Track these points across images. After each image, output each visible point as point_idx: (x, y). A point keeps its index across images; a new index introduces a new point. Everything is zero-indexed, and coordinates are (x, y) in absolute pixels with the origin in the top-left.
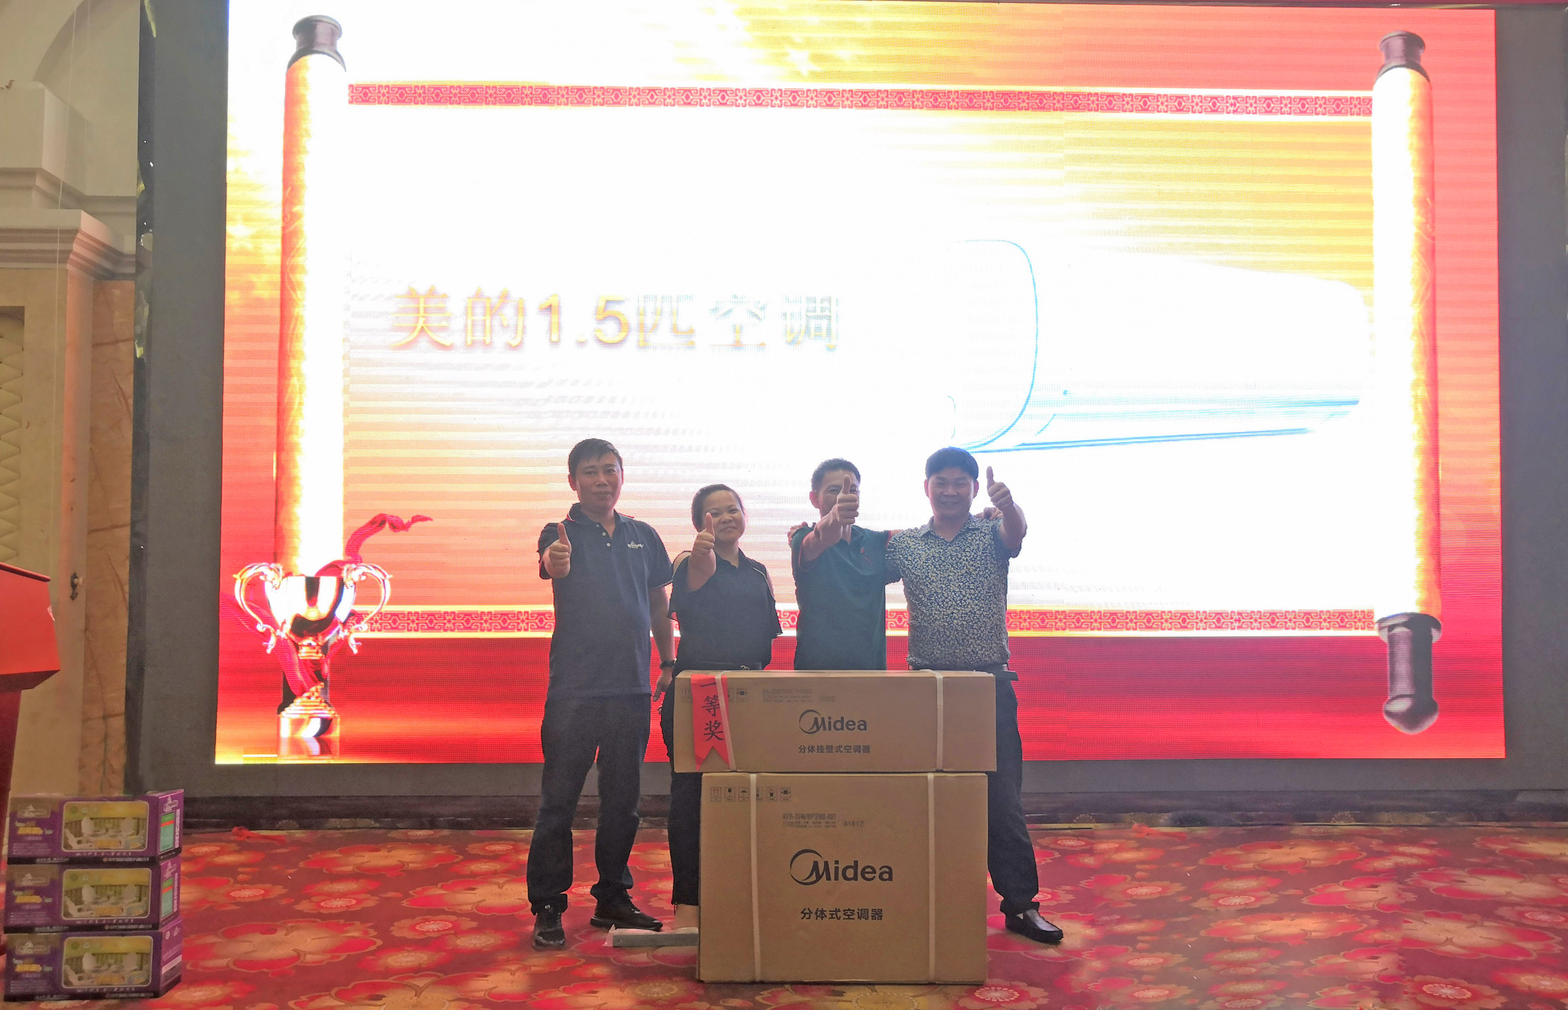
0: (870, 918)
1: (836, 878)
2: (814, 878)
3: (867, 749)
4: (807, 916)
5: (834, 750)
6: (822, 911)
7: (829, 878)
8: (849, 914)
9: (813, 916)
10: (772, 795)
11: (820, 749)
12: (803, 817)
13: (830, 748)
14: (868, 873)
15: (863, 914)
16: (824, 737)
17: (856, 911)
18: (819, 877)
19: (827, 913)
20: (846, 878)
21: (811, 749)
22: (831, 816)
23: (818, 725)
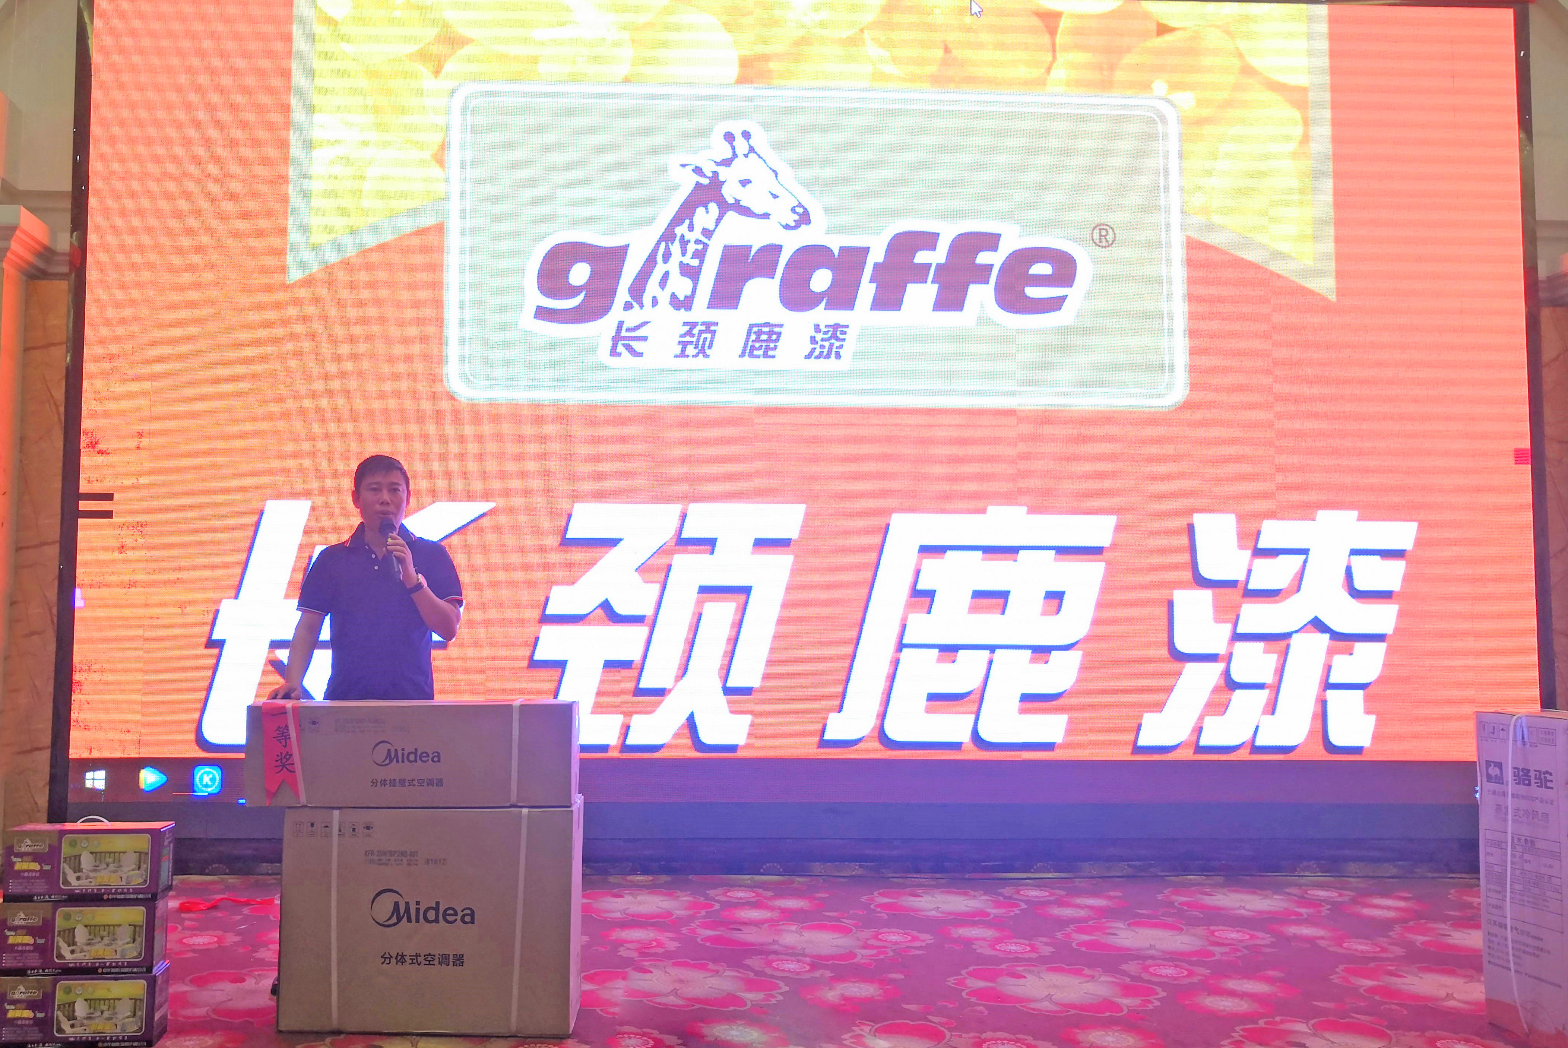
0: (451, 963)
1: (417, 921)
2: (394, 920)
3: (440, 783)
4: (388, 961)
5: (407, 784)
6: (403, 956)
7: (409, 921)
8: (429, 959)
9: (393, 961)
10: (354, 830)
11: (393, 783)
12: (385, 854)
13: (402, 782)
14: (449, 915)
15: (444, 959)
16: (396, 771)
17: (437, 956)
18: (399, 919)
19: (407, 958)
20: (427, 920)
21: (384, 782)
22: (413, 854)
23: (392, 757)
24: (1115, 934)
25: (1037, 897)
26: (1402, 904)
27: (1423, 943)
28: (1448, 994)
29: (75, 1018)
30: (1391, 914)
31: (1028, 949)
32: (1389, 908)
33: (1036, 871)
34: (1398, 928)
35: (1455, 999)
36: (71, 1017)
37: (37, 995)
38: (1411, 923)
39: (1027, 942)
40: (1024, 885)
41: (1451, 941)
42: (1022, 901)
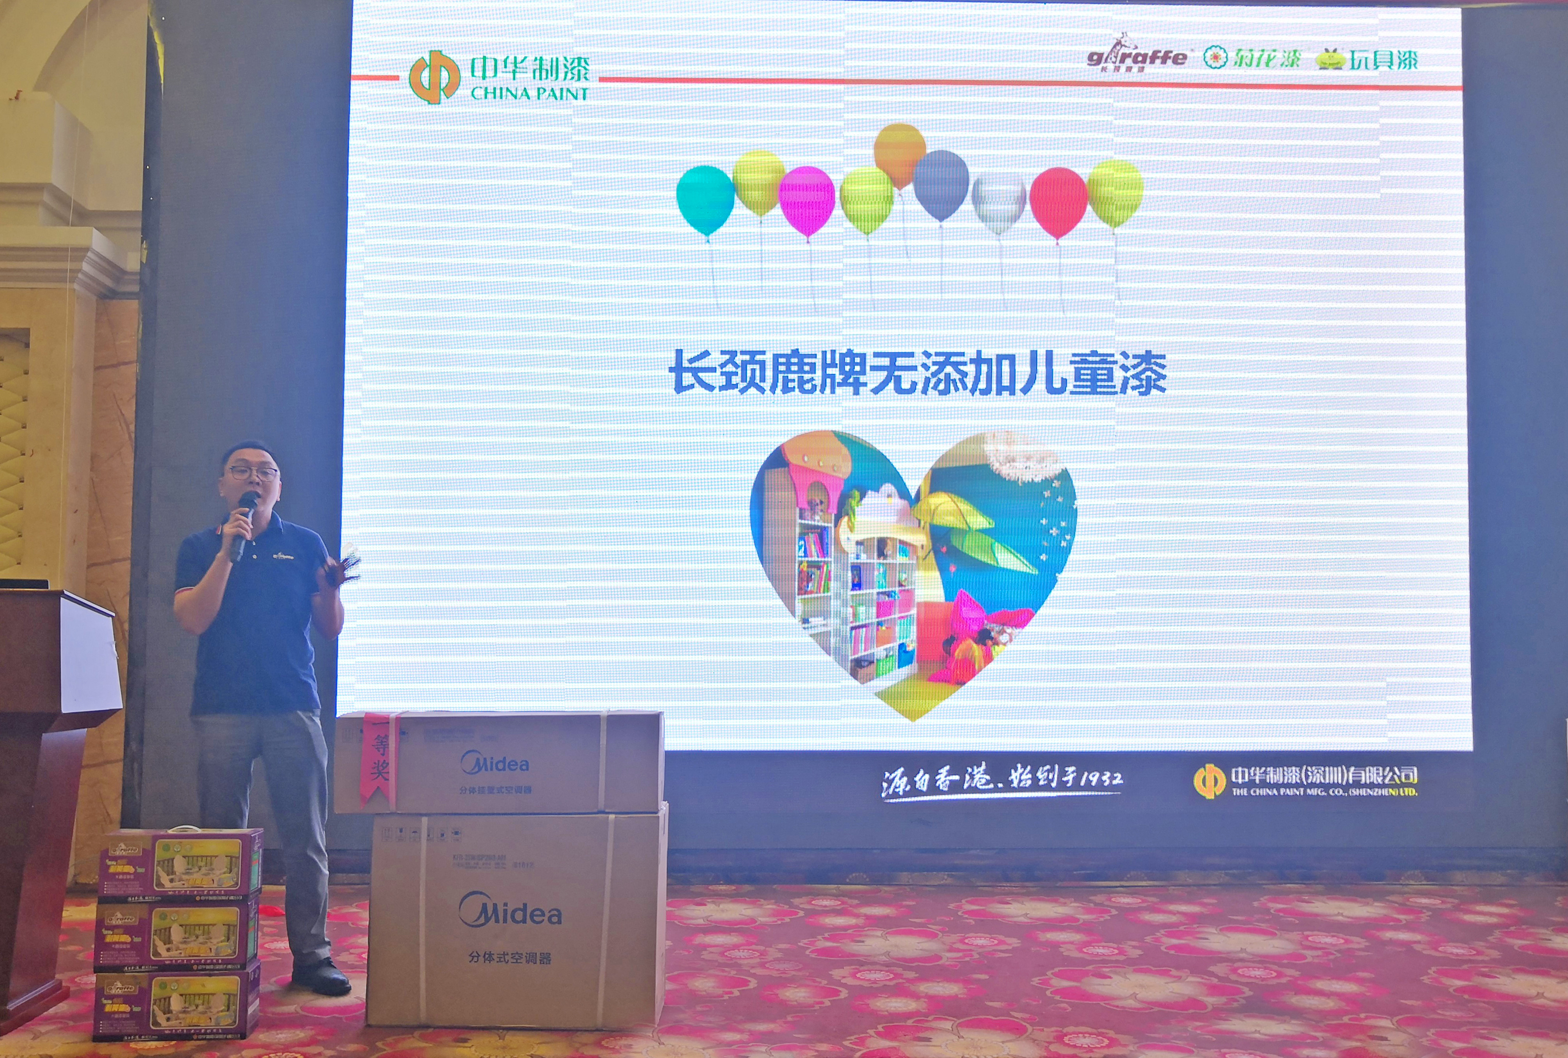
0: (538, 962)
1: (505, 921)
2: (482, 920)
3: (528, 790)
4: (475, 959)
5: (495, 791)
6: (490, 955)
7: (497, 921)
8: (517, 957)
9: (481, 959)
10: (442, 835)
11: (482, 790)
12: (473, 858)
13: (491, 790)
14: (537, 916)
15: (531, 958)
16: (484, 779)
17: (525, 954)
18: (487, 920)
19: (495, 957)
20: (514, 920)
21: (472, 790)
22: (502, 857)
23: (479, 766)
24: (1207, 939)
25: (1128, 904)
26: (1505, 911)
27: (1522, 947)
28: (1538, 993)
29: (170, 1012)
30: (1494, 920)
31: (1116, 951)
32: (1491, 914)
33: (1129, 880)
34: (1497, 933)
35: (1545, 998)
36: (167, 1011)
37: (133, 990)
38: (1512, 929)
39: (1115, 946)
40: (1118, 893)
41: (1550, 945)
42: (1112, 907)
